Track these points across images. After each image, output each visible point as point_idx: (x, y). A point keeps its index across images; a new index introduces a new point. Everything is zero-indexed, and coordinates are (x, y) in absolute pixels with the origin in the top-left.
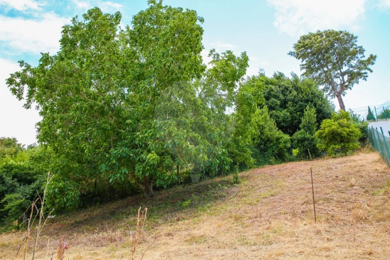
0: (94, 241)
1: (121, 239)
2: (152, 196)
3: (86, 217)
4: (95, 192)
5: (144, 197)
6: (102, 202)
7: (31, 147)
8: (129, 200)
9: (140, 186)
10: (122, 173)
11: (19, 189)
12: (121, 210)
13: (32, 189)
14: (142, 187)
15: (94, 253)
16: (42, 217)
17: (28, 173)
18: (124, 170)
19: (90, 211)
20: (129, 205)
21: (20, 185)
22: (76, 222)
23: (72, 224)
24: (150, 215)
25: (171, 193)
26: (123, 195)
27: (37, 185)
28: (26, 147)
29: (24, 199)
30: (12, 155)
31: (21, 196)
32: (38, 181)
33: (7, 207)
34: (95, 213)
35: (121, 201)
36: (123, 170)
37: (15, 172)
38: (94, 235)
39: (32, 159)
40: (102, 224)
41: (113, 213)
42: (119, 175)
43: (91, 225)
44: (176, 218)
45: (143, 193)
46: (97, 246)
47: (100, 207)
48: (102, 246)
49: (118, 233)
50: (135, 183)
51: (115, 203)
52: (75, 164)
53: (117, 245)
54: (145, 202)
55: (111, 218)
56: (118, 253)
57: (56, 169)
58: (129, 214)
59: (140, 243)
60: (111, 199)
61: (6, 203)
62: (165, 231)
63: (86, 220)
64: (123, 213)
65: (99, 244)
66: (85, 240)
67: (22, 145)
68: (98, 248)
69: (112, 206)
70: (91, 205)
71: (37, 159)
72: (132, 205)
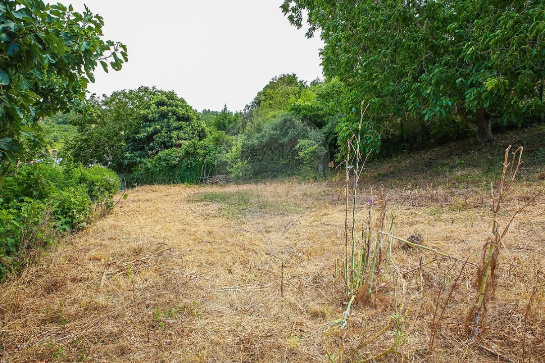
0: (407, 198)
1: (446, 200)
2: (490, 141)
3: (391, 169)
4: (402, 136)
5: (476, 143)
6: (411, 150)
7: (314, 83)
8: (451, 147)
9: (470, 125)
10: (442, 106)
11: (310, 134)
12: (441, 161)
13: (324, 133)
14: (474, 128)
15: (412, 214)
16: (360, 159)
17: (318, 115)
18: (446, 101)
19: (396, 162)
20: (453, 155)
21: (311, 129)
22: (379, 175)
23: (375, 177)
24: (489, 169)
25: (525, 135)
26: (443, 140)
27: (330, 129)
28: (308, 84)
29: (316, 145)
30: (295, 94)
31: (314, 142)
32: (330, 124)
33: (301, 154)
34: (403, 164)
35: (439, 149)
36: (444, 101)
37: (303, 114)
38: (406, 191)
39: (320, 97)
40: (415, 179)
41: (429, 165)
42: (438, 109)
43: (400, 180)
44: (537, 175)
45: (474, 136)
46: (413, 206)
47: (410, 157)
48: (420, 205)
49: (440, 191)
50: (462, 123)
51: (431, 151)
52: (374, 98)
53: (442, 206)
54: (479, 150)
55: (426, 172)
56: (445, 216)
57: (349, 106)
58: (453, 167)
59: (477, 207)
60: (425, 146)
61: (300, 149)
62: (517, 194)
63: (392, 173)
64: (443, 165)
65: (415, 202)
66: (396, 197)
67: (304, 82)
68: (415, 207)
69: (427, 156)
70: (397, 154)
71: (325, 97)
72: (457, 155)
